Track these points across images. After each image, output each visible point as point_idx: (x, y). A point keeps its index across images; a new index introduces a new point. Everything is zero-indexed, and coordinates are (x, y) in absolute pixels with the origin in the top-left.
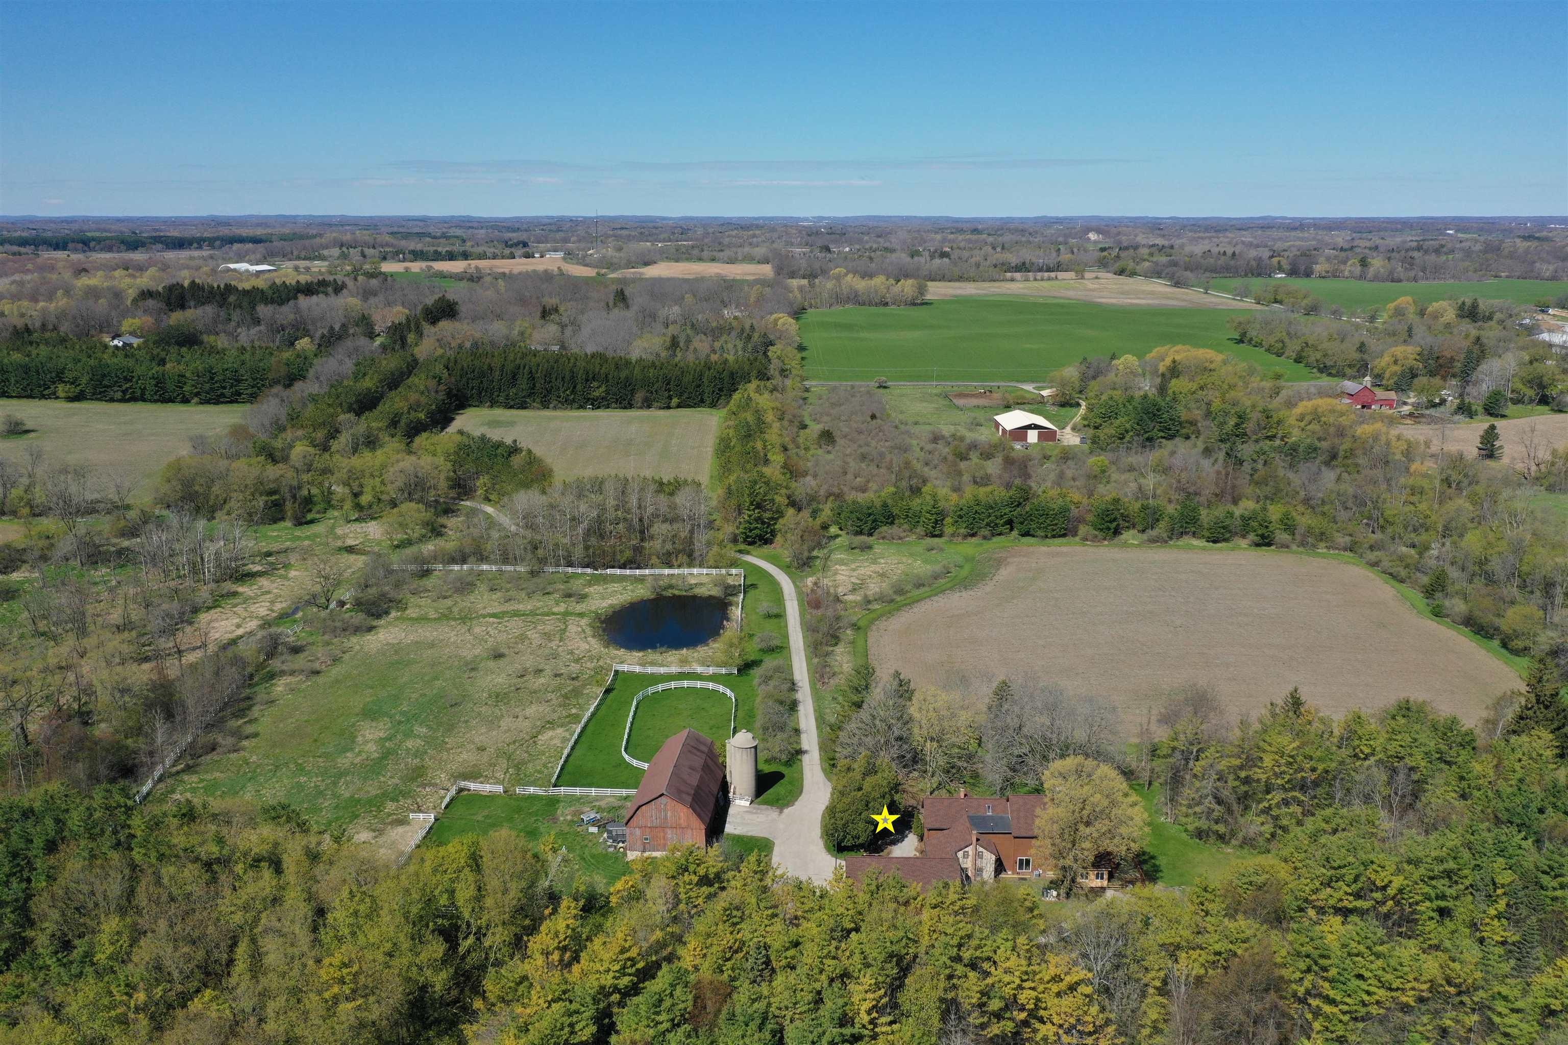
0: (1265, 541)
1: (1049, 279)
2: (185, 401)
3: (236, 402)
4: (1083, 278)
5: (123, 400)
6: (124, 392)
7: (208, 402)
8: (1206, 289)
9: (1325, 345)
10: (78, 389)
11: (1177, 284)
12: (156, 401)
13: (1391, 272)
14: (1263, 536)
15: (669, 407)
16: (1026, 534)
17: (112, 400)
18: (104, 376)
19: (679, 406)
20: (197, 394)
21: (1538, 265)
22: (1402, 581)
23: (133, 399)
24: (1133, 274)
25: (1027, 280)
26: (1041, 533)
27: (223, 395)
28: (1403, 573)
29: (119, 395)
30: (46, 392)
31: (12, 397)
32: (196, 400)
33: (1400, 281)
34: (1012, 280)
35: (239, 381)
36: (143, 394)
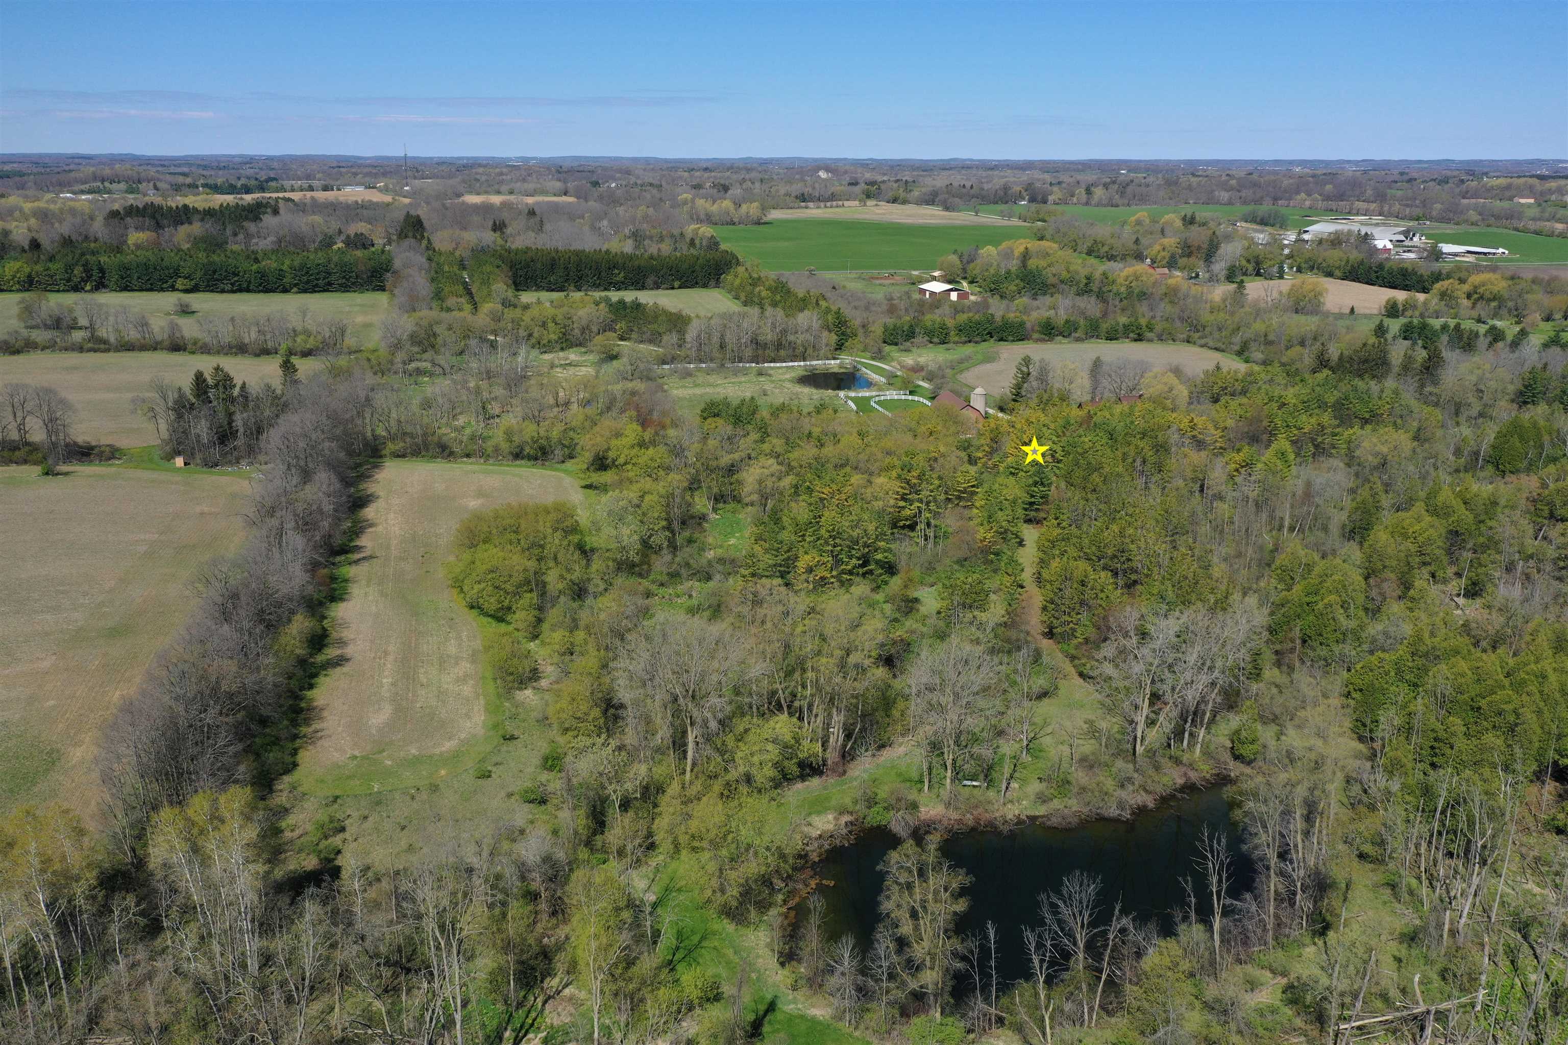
0: (1139, 338)
1: (837, 207)
2: (285, 291)
3: (327, 291)
4: (865, 205)
5: (233, 292)
6: (232, 284)
7: (305, 291)
8: (977, 213)
9: (1110, 241)
10: (193, 282)
11: (947, 209)
12: (259, 292)
13: (1111, 199)
14: (1139, 335)
15: (673, 288)
16: (1001, 340)
17: (223, 291)
18: (215, 272)
19: (680, 287)
20: (296, 285)
21: (1217, 193)
22: (1223, 351)
23: (240, 290)
24: (905, 202)
25: (818, 207)
26: (1011, 338)
27: (317, 285)
28: (1223, 347)
29: (229, 287)
30: (165, 286)
31: (133, 290)
32: (295, 289)
33: (1117, 206)
34: (806, 207)
35: (329, 274)
36: (248, 286)
